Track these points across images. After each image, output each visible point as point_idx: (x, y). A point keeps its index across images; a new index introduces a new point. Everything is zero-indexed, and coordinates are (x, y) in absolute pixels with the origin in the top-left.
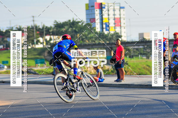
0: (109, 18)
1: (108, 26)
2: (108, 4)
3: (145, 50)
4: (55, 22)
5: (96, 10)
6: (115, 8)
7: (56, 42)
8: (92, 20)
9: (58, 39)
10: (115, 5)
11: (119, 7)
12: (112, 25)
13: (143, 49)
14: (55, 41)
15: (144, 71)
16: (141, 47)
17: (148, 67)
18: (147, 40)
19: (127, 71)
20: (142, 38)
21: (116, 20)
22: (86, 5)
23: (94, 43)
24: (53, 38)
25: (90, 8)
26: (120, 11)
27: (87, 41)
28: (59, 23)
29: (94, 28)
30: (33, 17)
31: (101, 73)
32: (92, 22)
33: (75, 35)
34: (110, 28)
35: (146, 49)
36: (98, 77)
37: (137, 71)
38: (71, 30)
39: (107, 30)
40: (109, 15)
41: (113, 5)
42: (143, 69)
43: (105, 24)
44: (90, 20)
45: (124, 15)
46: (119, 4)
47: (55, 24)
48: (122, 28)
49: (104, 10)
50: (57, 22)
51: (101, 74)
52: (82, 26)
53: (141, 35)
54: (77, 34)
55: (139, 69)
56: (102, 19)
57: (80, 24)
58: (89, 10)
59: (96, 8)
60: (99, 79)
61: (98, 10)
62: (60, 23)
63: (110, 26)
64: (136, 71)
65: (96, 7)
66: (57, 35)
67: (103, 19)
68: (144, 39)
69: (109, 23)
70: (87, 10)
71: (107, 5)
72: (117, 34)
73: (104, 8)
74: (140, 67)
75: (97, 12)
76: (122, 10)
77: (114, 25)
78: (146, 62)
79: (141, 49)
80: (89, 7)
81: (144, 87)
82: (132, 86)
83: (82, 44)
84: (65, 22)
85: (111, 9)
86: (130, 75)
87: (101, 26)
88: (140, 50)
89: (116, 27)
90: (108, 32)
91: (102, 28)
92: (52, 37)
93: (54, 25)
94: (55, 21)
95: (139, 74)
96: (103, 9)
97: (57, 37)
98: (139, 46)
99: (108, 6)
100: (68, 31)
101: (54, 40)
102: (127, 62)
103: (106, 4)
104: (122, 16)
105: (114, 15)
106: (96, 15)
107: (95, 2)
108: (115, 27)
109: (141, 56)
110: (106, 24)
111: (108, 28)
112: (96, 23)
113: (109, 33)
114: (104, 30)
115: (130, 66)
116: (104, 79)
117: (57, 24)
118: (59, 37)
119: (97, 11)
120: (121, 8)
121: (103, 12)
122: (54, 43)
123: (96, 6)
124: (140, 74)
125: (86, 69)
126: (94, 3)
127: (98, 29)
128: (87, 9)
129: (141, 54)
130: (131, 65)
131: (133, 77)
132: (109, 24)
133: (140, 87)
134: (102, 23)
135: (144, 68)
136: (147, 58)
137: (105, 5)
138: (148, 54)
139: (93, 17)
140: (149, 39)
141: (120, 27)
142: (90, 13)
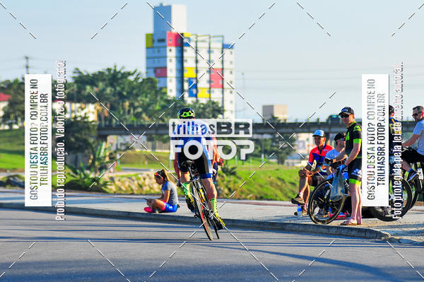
0: (197, 68)
1: (196, 86)
2: (197, 36)
3: (274, 144)
4: (74, 73)
5: (168, 48)
6: (212, 45)
7: (75, 118)
8: (159, 71)
9: (80, 110)
10: (212, 39)
11: (220, 46)
12: (203, 84)
13: (270, 142)
14: (73, 115)
15: (270, 191)
16: (267, 137)
17: (279, 183)
18: (281, 122)
19: (232, 189)
20: (270, 117)
21: (212, 73)
22: (148, 36)
23: (161, 122)
24: (71, 106)
25: (156, 43)
26: (222, 52)
27: (146, 118)
28: (85, 74)
29: (164, 90)
30: (27, 58)
31: (171, 191)
32: (158, 76)
33: (121, 104)
34: (199, 90)
35: (276, 142)
36: (165, 201)
37: (255, 191)
38: (111, 91)
39: (191, 95)
40: (197, 61)
41: (208, 40)
42: (269, 186)
43: (187, 81)
44: (155, 72)
45: (231, 62)
46: (221, 39)
47: (76, 75)
48: (227, 93)
49: (186, 50)
50: (80, 72)
51: (172, 195)
52: (135, 83)
53: (268, 109)
54: (123, 102)
55: (261, 186)
56: (181, 70)
57: (131, 78)
58: (152, 47)
59: (170, 45)
60: (168, 206)
61: (174, 49)
62: (88, 75)
63: (199, 85)
64: (252, 189)
65: (170, 42)
66: (79, 101)
67: (185, 69)
68: (274, 118)
69: (196, 78)
70: (147, 48)
71: (195, 40)
72: (214, 105)
73: (188, 45)
74: (262, 182)
75: (172, 53)
76: (227, 51)
77: (208, 86)
78: (277, 170)
79: (266, 140)
80: (153, 41)
81: (266, 227)
82: (240, 224)
83: (135, 124)
84: (99, 72)
85: (203, 48)
86: (239, 199)
87: (180, 85)
88: (263, 144)
89: (212, 89)
90: (194, 99)
91: (182, 90)
92: (67, 105)
93: (74, 78)
94: (77, 69)
95: (259, 196)
96: (185, 48)
97: (78, 105)
98: (262, 134)
99: (196, 42)
100: (105, 93)
101: (72, 112)
102: (233, 168)
103: (193, 38)
104: (226, 65)
105: (210, 61)
106: (168, 59)
107: (168, 32)
108: (210, 88)
109: (267, 156)
110: (190, 81)
111: (194, 91)
112: (168, 79)
113: (197, 101)
114: (186, 95)
115: (239, 178)
116: (178, 206)
117: (80, 77)
118: (83, 106)
119: (170, 50)
120: (225, 47)
121: (185, 55)
122: (73, 120)
123: (170, 40)
124: (261, 198)
125: (141, 182)
126: (164, 32)
127: (171, 91)
128: (150, 45)
129: (266, 152)
130: (243, 177)
131: (245, 203)
132: (197, 82)
133: (257, 227)
134: (181, 79)
135: (271, 184)
136: (278, 163)
137: (189, 38)
138: (281, 153)
139: (161, 65)
140: (285, 120)
141: (221, 89)
142: (156, 54)
